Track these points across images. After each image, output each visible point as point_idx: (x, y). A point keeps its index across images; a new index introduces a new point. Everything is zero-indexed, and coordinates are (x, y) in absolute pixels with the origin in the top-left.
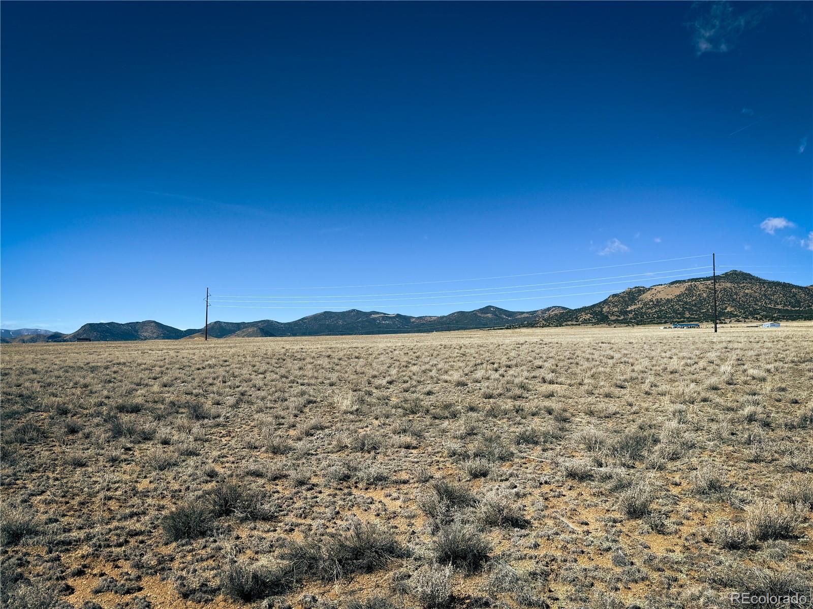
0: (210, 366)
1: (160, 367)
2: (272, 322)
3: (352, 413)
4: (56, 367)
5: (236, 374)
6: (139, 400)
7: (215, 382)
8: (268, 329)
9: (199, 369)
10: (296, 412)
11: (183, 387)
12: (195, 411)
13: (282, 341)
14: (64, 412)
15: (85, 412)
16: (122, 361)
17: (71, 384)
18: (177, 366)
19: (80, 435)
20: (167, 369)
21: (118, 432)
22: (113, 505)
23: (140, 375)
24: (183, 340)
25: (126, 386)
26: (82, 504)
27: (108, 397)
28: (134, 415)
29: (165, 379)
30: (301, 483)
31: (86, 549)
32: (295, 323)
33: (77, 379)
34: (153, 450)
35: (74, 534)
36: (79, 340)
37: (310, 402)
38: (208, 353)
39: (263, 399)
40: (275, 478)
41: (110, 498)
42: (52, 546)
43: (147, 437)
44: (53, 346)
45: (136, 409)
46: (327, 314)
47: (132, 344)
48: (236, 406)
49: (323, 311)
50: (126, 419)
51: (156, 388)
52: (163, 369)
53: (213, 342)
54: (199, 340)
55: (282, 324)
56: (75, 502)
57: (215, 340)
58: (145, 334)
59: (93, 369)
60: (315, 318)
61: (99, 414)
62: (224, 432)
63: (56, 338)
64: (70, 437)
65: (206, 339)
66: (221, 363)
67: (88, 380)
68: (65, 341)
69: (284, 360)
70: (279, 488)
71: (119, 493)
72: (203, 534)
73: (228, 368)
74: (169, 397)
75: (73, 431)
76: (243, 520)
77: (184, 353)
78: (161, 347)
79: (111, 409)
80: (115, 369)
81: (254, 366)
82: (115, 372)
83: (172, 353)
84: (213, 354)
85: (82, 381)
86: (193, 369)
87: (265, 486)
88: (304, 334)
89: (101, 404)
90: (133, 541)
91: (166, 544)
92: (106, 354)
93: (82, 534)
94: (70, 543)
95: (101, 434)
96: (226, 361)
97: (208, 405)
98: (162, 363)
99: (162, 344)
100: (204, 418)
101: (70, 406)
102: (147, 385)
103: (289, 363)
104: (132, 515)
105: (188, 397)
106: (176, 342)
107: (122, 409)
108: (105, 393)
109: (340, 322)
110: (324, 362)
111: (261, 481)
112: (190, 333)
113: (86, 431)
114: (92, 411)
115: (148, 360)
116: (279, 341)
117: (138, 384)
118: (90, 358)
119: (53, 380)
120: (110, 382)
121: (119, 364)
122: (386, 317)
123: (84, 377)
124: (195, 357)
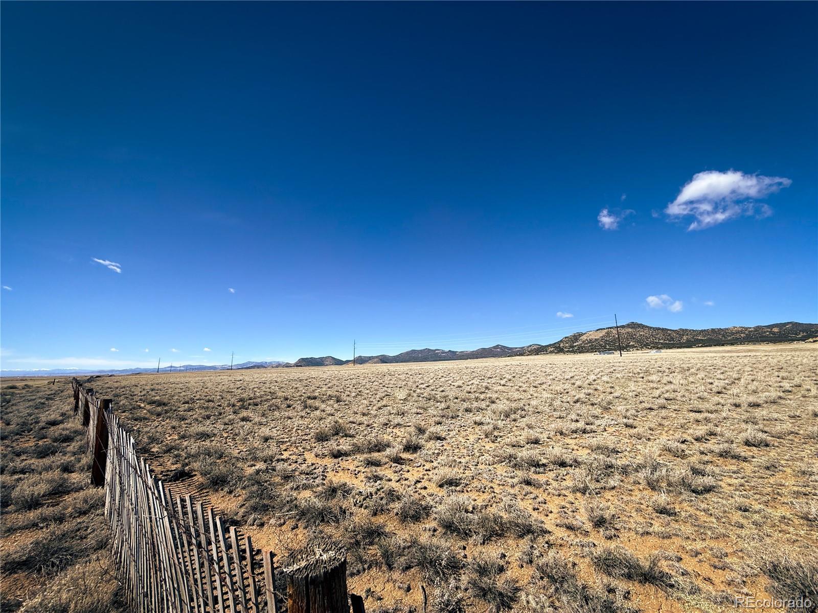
0: (351, 379)
4: (285, 380)
6: (317, 394)
8: (384, 360)
11: (336, 388)
12: (337, 398)
15: (295, 399)
16: (313, 376)
17: (291, 387)
18: (336, 379)
23: (320, 383)
25: (313, 388)
27: (305, 393)
28: (314, 400)
33: (293, 385)
34: (318, 413)
36: (297, 366)
39: (368, 394)
43: (317, 409)
45: (315, 398)
48: (355, 397)
50: (310, 402)
54: (351, 365)
57: (359, 365)
59: (301, 381)
61: (300, 400)
62: (347, 407)
63: (288, 366)
65: (354, 365)
67: (298, 385)
68: (291, 367)
74: (329, 393)
77: (342, 372)
78: (333, 369)
79: (305, 398)
82: (310, 382)
83: (336, 372)
84: (354, 373)
85: (295, 386)
89: (301, 396)
92: (308, 373)
97: (344, 397)
99: (334, 368)
101: (289, 397)
106: (340, 366)
107: (309, 398)
108: (304, 391)
112: (347, 362)
114: (297, 399)
119: (284, 385)
123: (296, 384)
124: (346, 375)
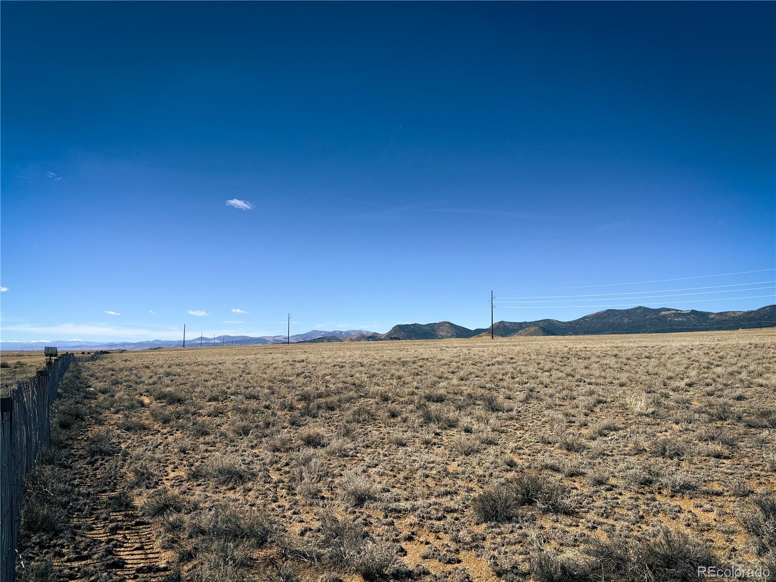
0: (499, 363)
1: (457, 362)
2: (553, 321)
3: (647, 416)
4: (377, 361)
5: (523, 371)
6: (442, 391)
7: (504, 377)
8: (549, 328)
9: (489, 365)
10: (587, 411)
11: (477, 381)
12: (490, 404)
13: (564, 339)
14: (386, 399)
15: (402, 399)
16: (426, 357)
17: (389, 376)
18: (470, 362)
19: (399, 419)
20: (462, 364)
21: (428, 419)
22: (430, 482)
23: (441, 370)
24: (472, 338)
25: (431, 379)
26: (406, 478)
27: (417, 388)
28: (439, 404)
29: (462, 373)
30: (599, 482)
31: (412, 519)
32: (577, 322)
33: (393, 371)
34: (456, 436)
35: (403, 505)
36: (392, 339)
37: (600, 402)
38: (495, 351)
39: (551, 396)
40: (572, 475)
41: (427, 476)
42: (388, 511)
43: (452, 424)
44: (372, 344)
45: (440, 399)
46: (610, 313)
47: (431, 342)
48: (526, 401)
49: (605, 309)
50: (433, 407)
51: (455, 381)
52: (459, 364)
53: (499, 340)
54: (487, 338)
55: (563, 323)
56: (401, 476)
58: (441, 333)
59: (404, 364)
60: (598, 316)
61: (412, 402)
62: (517, 425)
63: (374, 337)
64: (392, 420)
65: (493, 338)
66: (508, 360)
67: (401, 373)
68: (381, 340)
69: (568, 359)
70: (577, 485)
71: (434, 472)
72: (509, 519)
73: (515, 365)
74: (467, 390)
75: (393, 415)
76: (546, 511)
77: (475, 350)
78: (455, 345)
79: (421, 398)
80: (420, 363)
81: (539, 364)
82: (421, 366)
83: (465, 350)
84: (500, 351)
85: (397, 374)
86: (484, 364)
87: (563, 481)
88: (586, 333)
89: (413, 393)
90: (449, 517)
91: (478, 524)
92: (413, 351)
93: (408, 505)
94: (400, 512)
95: (416, 419)
96: (512, 359)
97: (500, 399)
98: (457, 360)
99: (456, 342)
100: (498, 410)
101: (390, 395)
102: (447, 378)
103: (574, 362)
104: (447, 493)
105: (483, 391)
106: (467, 340)
107: (429, 398)
108: (415, 384)
109: (626, 320)
110: (612, 361)
111: (559, 476)
112: (478, 332)
113: (404, 416)
114: (406, 399)
115: (446, 356)
116: (561, 340)
117: (440, 378)
118: (401, 354)
119: (375, 372)
120: (418, 374)
121: (423, 359)
122: (678, 314)
123: (398, 370)
124: (485, 354)
